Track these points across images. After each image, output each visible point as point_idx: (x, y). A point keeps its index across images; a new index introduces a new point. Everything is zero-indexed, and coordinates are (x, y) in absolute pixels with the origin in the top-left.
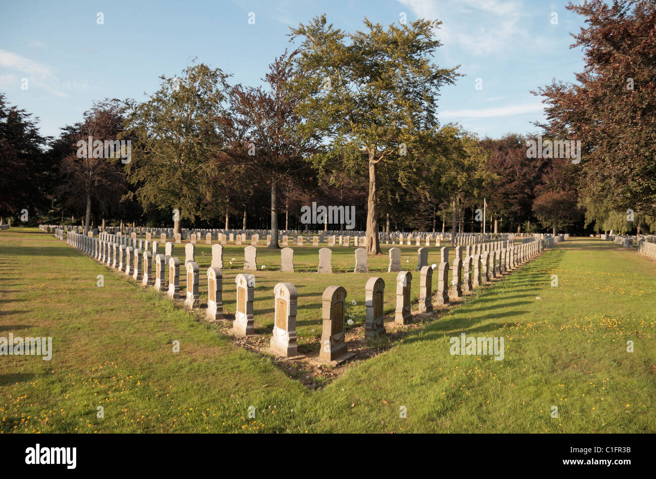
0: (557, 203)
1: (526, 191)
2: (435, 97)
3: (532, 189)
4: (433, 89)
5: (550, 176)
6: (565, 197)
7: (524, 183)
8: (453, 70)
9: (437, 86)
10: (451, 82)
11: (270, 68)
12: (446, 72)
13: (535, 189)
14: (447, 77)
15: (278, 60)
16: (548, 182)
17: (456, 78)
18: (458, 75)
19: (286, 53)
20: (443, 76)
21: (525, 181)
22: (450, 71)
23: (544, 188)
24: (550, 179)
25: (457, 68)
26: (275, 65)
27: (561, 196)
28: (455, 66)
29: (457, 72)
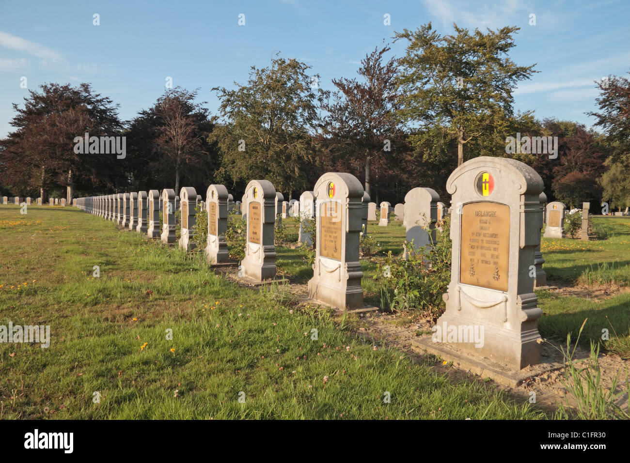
0: (579, 181)
1: (545, 172)
2: (513, 90)
3: (550, 170)
4: (512, 83)
5: (569, 158)
6: (587, 177)
7: (543, 164)
8: (530, 67)
9: (514, 81)
10: (528, 77)
11: (362, 63)
12: (524, 70)
13: (554, 171)
14: (524, 74)
15: (369, 56)
16: (566, 164)
17: (533, 74)
18: (535, 72)
19: (376, 51)
20: (521, 73)
21: (544, 162)
22: (528, 69)
23: (563, 168)
24: (568, 161)
25: (534, 66)
26: (366, 61)
27: (585, 175)
28: (531, 65)
29: (533, 69)
